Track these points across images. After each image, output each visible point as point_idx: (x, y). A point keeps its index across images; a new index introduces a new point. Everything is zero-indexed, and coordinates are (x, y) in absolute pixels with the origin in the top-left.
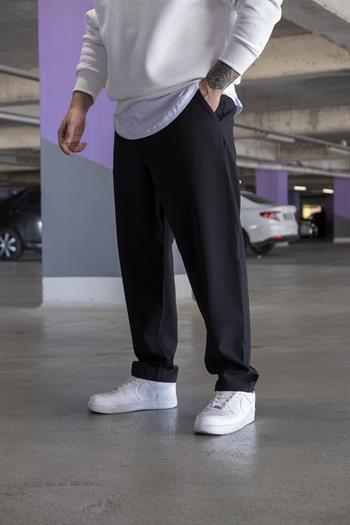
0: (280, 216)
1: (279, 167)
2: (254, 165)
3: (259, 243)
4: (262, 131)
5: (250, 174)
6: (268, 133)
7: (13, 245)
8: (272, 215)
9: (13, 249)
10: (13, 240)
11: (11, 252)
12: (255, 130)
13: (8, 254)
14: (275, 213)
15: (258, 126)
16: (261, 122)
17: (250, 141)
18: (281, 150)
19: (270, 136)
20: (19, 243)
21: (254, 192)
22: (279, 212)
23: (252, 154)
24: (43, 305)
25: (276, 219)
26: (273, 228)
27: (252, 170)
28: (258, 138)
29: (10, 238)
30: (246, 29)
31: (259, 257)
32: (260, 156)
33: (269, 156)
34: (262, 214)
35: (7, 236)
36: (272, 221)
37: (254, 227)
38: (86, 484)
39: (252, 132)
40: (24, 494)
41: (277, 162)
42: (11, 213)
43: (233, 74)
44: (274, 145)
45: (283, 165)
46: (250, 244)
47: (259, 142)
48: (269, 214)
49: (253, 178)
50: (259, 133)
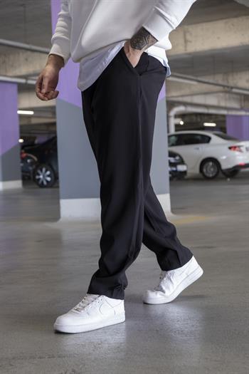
0: (242, 149)
1: (243, 113)
2: (224, 112)
3: (228, 170)
4: (228, 87)
5: (221, 119)
6: (232, 88)
7: (49, 176)
8: (237, 149)
9: (49, 179)
10: (48, 173)
11: (47, 181)
12: (224, 86)
13: (45, 183)
14: (239, 147)
15: (225, 83)
16: (227, 80)
17: (221, 94)
18: (244, 100)
19: (234, 90)
20: (53, 175)
21: (225, 132)
22: (242, 146)
23: (223, 104)
24: (61, 220)
25: (240, 151)
26: (238, 157)
27: (224, 116)
28: (226, 92)
29: (46, 171)
30: (165, 4)
31: (229, 179)
32: (229, 104)
33: (236, 105)
34: (230, 148)
35: (44, 170)
36: (237, 153)
37: (224, 157)
38: (59, 357)
39: (221, 88)
40: (11, 365)
41: (242, 109)
42: (46, 153)
43: (151, 39)
44: (238, 97)
45: (246, 111)
46: (222, 170)
47: (227, 95)
48: (235, 147)
49: (224, 122)
50: (226, 89)
